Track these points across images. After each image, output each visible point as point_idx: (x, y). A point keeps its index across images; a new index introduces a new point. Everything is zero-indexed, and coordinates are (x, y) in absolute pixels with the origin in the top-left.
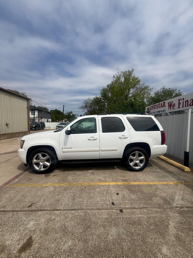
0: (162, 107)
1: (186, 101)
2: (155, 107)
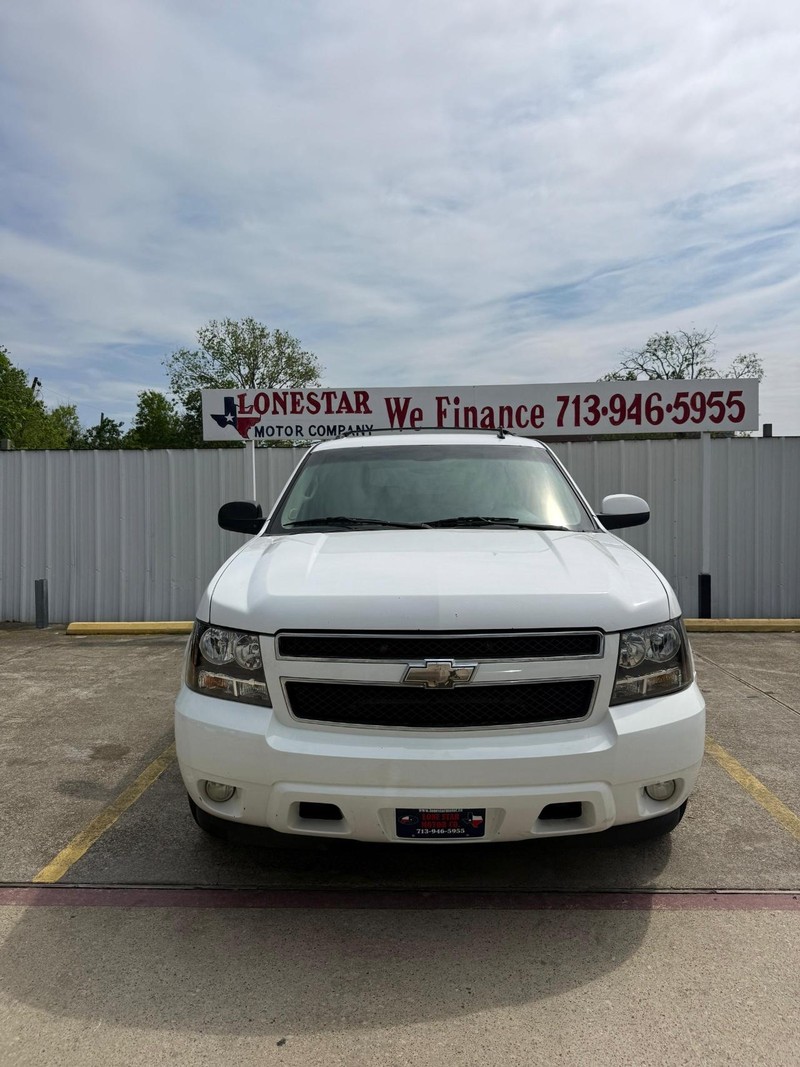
0: (350, 410)
1: (467, 410)
2: (295, 403)
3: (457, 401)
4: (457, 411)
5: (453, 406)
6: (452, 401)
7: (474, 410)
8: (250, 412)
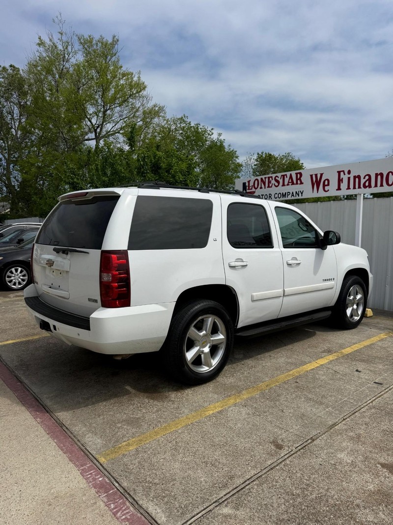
0: (293, 184)
1: (355, 177)
2: (269, 182)
3: (349, 172)
4: (349, 178)
5: (347, 176)
6: (346, 172)
7: (359, 177)
8: (251, 189)
